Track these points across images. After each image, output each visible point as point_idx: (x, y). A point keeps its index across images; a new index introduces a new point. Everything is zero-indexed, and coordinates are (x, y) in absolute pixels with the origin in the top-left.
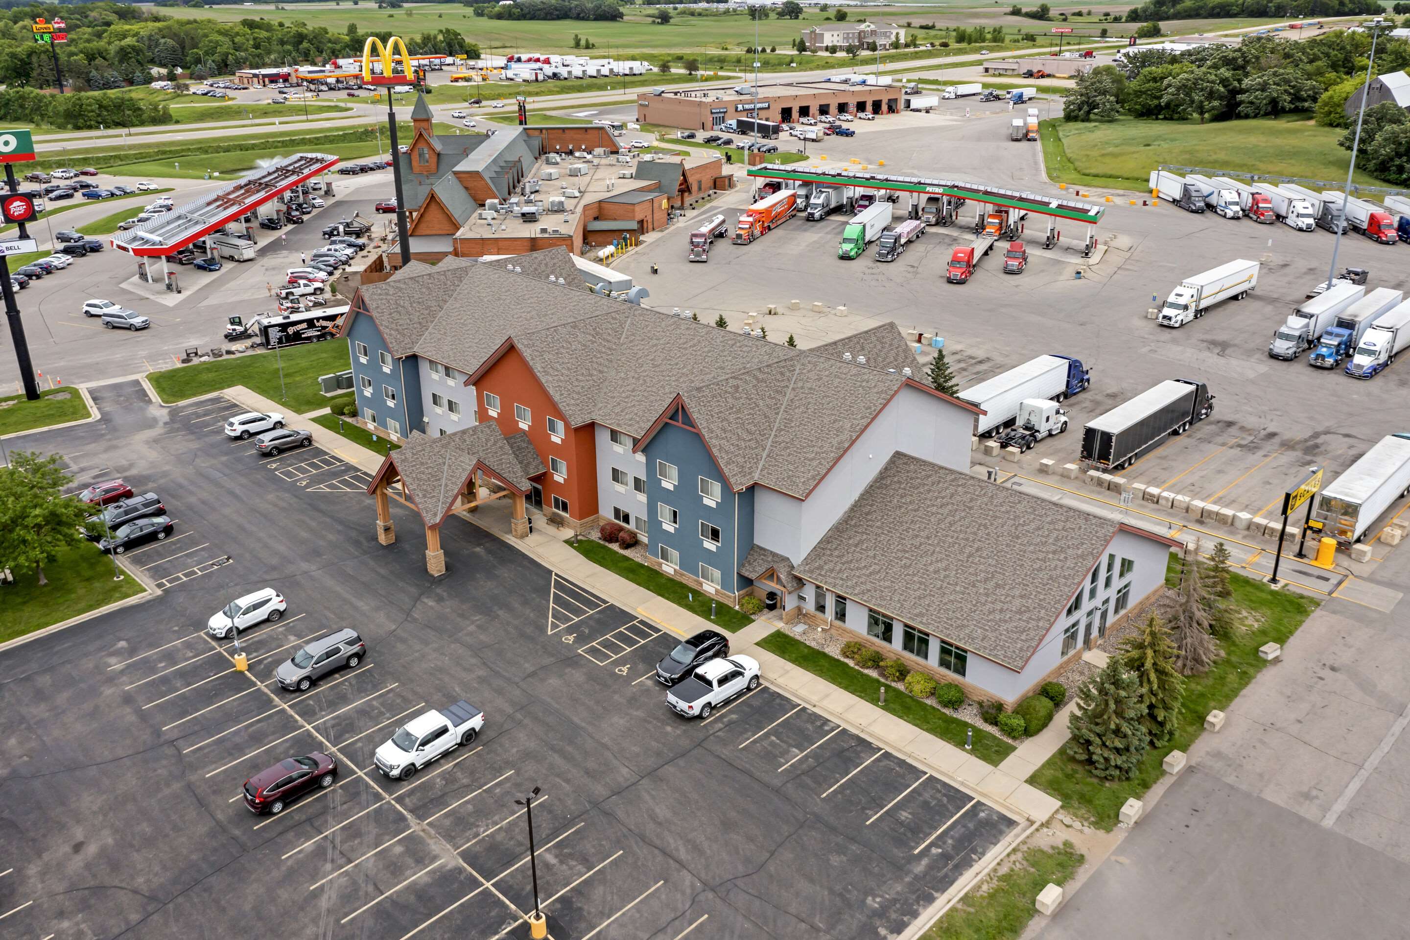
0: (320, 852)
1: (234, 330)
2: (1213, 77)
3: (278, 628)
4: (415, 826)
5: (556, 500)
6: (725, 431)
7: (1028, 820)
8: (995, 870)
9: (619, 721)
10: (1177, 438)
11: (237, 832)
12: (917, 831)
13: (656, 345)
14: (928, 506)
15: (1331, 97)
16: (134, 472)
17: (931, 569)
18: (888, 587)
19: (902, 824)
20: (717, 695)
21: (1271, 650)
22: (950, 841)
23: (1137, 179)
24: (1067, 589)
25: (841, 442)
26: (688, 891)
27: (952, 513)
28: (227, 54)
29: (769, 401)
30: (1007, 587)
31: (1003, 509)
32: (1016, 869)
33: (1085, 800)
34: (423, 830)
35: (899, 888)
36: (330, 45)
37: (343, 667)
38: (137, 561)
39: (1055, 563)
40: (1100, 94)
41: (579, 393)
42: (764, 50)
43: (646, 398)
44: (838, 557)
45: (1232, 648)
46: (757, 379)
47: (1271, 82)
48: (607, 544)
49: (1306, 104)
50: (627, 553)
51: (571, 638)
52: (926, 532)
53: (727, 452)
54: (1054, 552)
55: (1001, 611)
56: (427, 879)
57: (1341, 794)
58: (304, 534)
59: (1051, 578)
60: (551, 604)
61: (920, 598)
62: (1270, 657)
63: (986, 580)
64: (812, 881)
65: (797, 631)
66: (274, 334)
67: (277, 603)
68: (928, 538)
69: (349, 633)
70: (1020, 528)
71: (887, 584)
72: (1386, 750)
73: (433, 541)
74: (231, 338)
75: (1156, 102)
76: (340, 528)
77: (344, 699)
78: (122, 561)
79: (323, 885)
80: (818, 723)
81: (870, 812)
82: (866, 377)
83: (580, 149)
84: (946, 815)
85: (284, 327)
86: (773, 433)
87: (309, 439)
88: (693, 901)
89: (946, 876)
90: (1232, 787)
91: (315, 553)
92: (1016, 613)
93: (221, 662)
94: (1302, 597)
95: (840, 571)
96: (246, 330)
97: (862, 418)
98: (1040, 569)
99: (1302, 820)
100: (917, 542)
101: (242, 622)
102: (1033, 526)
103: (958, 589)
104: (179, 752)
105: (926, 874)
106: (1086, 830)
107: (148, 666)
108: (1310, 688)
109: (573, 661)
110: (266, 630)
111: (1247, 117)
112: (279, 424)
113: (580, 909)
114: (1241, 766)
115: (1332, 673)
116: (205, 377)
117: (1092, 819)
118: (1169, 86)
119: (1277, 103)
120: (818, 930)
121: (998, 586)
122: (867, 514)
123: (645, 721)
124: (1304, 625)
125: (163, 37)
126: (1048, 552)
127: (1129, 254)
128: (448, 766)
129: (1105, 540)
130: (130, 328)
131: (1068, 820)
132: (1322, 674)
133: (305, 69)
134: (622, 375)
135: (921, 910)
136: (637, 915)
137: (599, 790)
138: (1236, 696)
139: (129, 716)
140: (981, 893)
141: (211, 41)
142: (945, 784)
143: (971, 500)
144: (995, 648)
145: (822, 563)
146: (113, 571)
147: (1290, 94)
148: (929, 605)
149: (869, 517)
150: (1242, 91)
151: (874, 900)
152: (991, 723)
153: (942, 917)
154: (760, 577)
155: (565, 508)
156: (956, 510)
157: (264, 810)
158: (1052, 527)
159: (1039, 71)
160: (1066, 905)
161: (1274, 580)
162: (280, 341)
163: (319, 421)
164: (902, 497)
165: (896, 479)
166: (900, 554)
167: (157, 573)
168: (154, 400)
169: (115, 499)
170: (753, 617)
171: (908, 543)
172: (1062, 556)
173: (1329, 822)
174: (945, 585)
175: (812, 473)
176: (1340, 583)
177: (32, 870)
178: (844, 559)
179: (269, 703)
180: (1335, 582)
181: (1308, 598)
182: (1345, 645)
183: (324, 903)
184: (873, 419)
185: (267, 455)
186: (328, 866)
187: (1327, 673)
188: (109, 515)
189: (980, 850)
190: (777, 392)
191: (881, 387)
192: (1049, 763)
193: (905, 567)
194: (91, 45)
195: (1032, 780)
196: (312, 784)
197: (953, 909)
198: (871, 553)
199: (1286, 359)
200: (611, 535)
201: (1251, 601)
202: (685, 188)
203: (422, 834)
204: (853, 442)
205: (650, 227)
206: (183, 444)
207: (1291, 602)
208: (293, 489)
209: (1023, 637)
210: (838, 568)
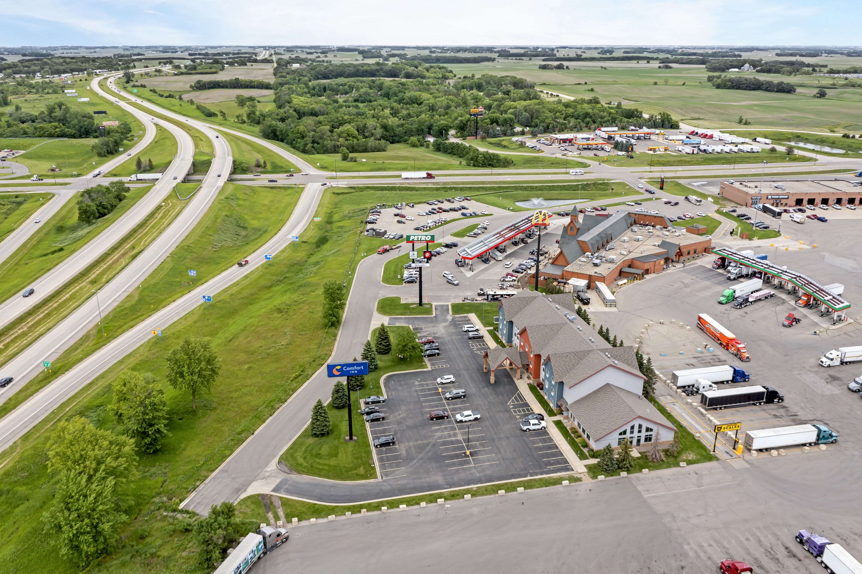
0: (438, 430)
3: (451, 385)
4: (457, 431)
10: (754, 407)
16: (437, 335)
20: (531, 427)
37: (460, 397)
38: (429, 360)
58: (468, 364)
65: (564, 422)
66: (490, 297)
67: (453, 379)
69: (463, 390)
73: (492, 374)
74: (479, 295)
77: (457, 404)
78: (426, 359)
85: (493, 295)
87: (482, 337)
91: (468, 369)
93: (437, 389)
101: (444, 381)
107: (422, 385)
110: (449, 385)
112: (477, 330)
128: (470, 423)
130: (453, 284)
137: (495, 437)
139: (416, 395)
146: (423, 361)
157: (432, 419)
163: (489, 331)
167: (432, 365)
169: (430, 343)
177: (391, 416)
179: (442, 400)
185: (470, 338)
188: (426, 347)
196: (442, 418)
199: (853, 391)
205: (652, 271)
206: (452, 330)
208: (472, 351)
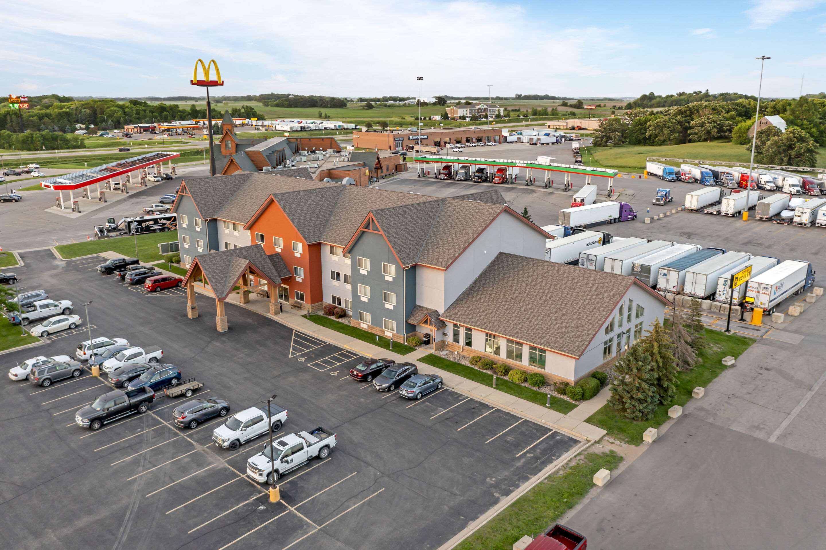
1: (110, 226)
2: (674, 121)
5: (297, 294)
6: (398, 234)
7: (587, 440)
8: (567, 464)
9: (331, 397)
11: (83, 453)
12: (518, 446)
13: (358, 202)
14: (520, 278)
15: (740, 129)
17: (523, 309)
18: (497, 320)
19: (508, 442)
21: (729, 361)
22: (538, 451)
23: (635, 168)
24: (605, 313)
25: (467, 239)
26: (373, 477)
27: (534, 280)
28: (120, 117)
29: (424, 222)
30: (569, 315)
31: (565, 276)
32: (581, 464)
33: (621, 430)
34: (204, 450)
35: (507, 473)
36: (179, 113)
39: (597, 300)
40: (612, 132)
41: (311, 226)
42: (425, 119)
43: (352, 228)
44: (466, 307)
45: (706, 360)
46: (417, 209)
47: (706, 122)
48: (327, 316)
49: (727, 134)
50: (340, 320)
51: (303, 360)
52: (519, 291)
53: (399, 246)
54: (596, 295)
55: (566, 327)
56: (204, 474)
57: (779, 426)
59: (595, 308)
60: (292, 344)
61: (516, 325)
62: (729, 364)
63: (556, 312)
64: (452, 471)
68: (520, 294)
70: (575, 285)
71: (497, 318)
72: (803, 406)
75: (643, 136)
76: (165, 311)
79: (136, 478)
80: (455, 396)
81: (488, 438)
82: (481, 207)
83: (319, 150)
84: (534, 438)
86: (427, 239)
88: (375, 482)
89: (536, 467)
90: (711, 424)
92: (575, 328)
94: (745, 338)
95: (468, 314)
96: (117, 226)
97: (480, 227)
98: (588, 304)
99: (756, 439)
100: (514, 296)
102: (583, 283)
103: (539, 318)
104: (51, 415)
105: (523, 466)
106: (623, 445)
108: (755, 378)
109: (304, 369)
111: (694, 141)
113: (302, 487)
114: (716, 414)
115: (767, 372)
116: (90, 247)
117: (627, 440)
118: (650, 126)
119: (711, 133)
120: (455, 495)
121: (563, 315)
122: (484, 284)
123: (348, 396)
124: (748, 350)
125: (84, 108)
126: (593, 295)
127: (632, 197)
129: (626, 287)
131: (611, 440)
132: (760, 372)
133: (165, 125)
134: (338, 218)
135: (521, 484)
136: (339, 489)
138: (710, 382)
140: (559, 475)
141: (111, 110)
142: (534, 424)
143: (546, 273)
144: (563, 347)
145: (456, 311)
147: (717, 128)
148: (522, 328)
149: (485, 286)
150: (691, 128)
151: (491, 480)
152: (562, 394)
153: (534, 487)
154: (419, 323)
155: (302, 299)
156: (537, 278)
158: (594, 282)
159: (578, 127)
160: (612, 481)
161: (728, 330)
162: (137, 231)
164: (504, 274)
165: (500, 266)
166: (504, 303)
168: (57, 257)
170: (415, 348)
171: (508, 297)
172: (601, 297)
173: (772, 440)
174: (531, 316)
175: (450, 256)
176: (767, 332)
178: (470, 309)
180: (764, 331)
181: (749, 338)
182: (773, 359)
183: (135, 487)
184: (486, 227)
186: (141, 469)
187: (763, 371)
189: (557, 455)
190: (429, 217)
191: (491, 211)
192: (598, 412)
193: (507, 309)
194: (42, 112)
195: (588, 421)
197: (541, 483)
198: (486, 304)
200: (331, 311)
201: (714, 339)
202: (379, 167)
203: (203, 452)
204: (474, 239)
207: (739, 340)
209: (580, 340)
210: (466, 313)
